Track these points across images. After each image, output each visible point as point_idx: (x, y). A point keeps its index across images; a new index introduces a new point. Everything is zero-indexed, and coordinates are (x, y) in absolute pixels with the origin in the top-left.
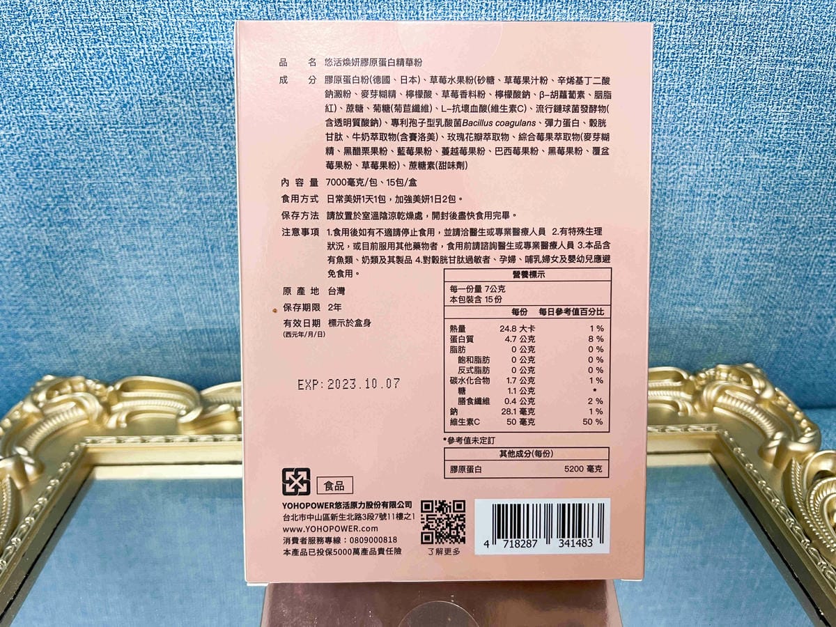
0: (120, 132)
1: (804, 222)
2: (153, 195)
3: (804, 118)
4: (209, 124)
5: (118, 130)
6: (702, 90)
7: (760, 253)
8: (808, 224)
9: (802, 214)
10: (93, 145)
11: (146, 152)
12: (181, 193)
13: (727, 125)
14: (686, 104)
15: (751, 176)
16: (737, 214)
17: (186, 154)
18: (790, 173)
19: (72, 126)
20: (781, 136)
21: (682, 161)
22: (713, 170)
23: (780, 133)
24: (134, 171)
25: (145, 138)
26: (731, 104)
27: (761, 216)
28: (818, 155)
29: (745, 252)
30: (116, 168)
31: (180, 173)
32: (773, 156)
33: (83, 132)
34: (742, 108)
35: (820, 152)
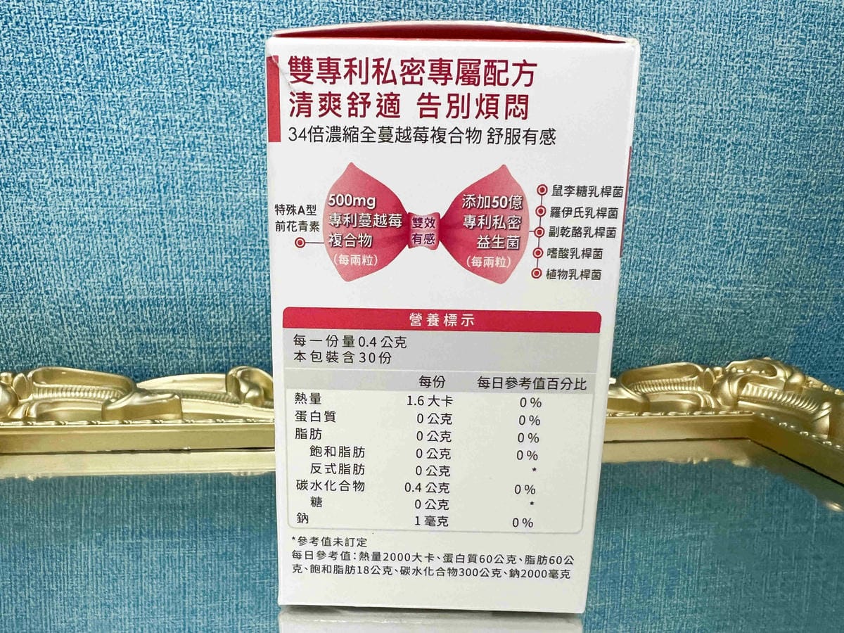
0: (68, 30)
1: (816, 178)
2: (99, 112)
3: (809, 55)
4: (175, 26)
5: (66, 27)
6: (706, 17)
7: (773, 216)
8: (819, 180)
9: (813, 169)
10: (33, 45)
11: (96, 57)
12: (134, 111)
13: (734, 59)
14: (691, 33)
15: (760, 120)
16: (748, 165)
17: (145, 63)
18: (798, 118)
19: (11, 19)
20: (788, 74)
21: (689, 99)
22: (721, 110)
23: (787, 71)
24: (79, 81)
25: (98, 39)
26: (736, 35)
27: (772, 169)
28: (826, 97)
29: (757, 213)
30: (59, 76)
31: (135, 86)
32: (780, 98)
33: (24, 27)
34: (747, 40)
35: (827, 94)
